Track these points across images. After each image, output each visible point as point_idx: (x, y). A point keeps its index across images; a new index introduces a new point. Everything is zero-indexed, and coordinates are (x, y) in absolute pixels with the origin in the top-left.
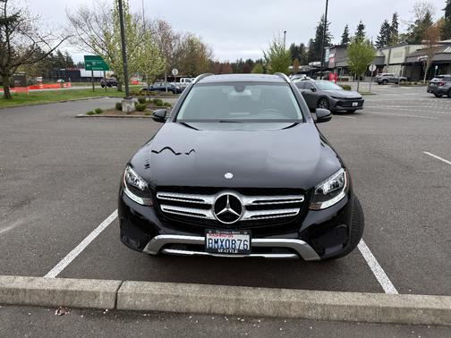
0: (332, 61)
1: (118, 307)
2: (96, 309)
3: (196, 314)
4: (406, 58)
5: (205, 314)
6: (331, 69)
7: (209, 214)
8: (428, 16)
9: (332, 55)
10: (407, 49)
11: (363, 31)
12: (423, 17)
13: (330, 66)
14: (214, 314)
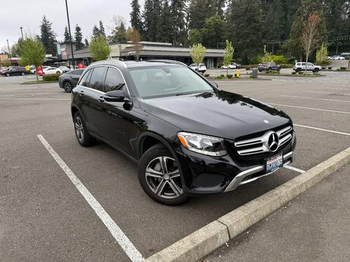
0: (65, 54)
1: (232, 237)
2: (220, 247)
3: (267, 216)
4: (121, 53)
5: (270, 214)
6: (65, 61)
7: (265, 148)
8: (122, 25)
9: (64, 49)
10: (120, 47)
11: (80, 32)
12: (119, 25)
13: (63, 58)
14: (274, 212)
